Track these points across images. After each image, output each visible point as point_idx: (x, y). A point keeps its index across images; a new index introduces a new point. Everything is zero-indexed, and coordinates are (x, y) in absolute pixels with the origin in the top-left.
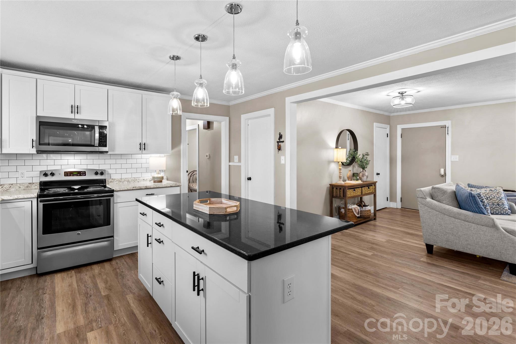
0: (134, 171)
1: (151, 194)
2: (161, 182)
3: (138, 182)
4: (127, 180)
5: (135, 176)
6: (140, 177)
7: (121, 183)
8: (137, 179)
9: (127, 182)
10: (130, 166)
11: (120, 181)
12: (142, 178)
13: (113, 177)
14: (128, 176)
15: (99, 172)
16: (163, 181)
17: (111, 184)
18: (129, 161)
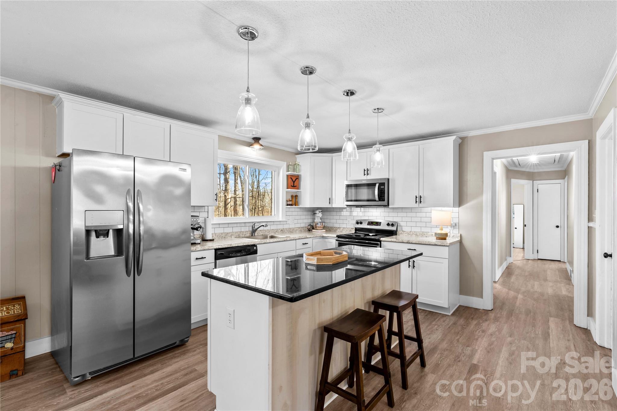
0: (424, 225)
1: (414, 249)
2: (445, 239)
3: (427, 237)
4: (415, 233)
5: (424, 230)
6: (429, 232)
7: (409, 235)
8: (425, 234)
9: (415, 236)
10: (419, 219)
11: (409, 233)
12: (431, 233)
13: (405, 229)
14: (418, 230)
15: (390, 223)
16: (447, 238)
17: (401, 235)
18: (419, 215)
